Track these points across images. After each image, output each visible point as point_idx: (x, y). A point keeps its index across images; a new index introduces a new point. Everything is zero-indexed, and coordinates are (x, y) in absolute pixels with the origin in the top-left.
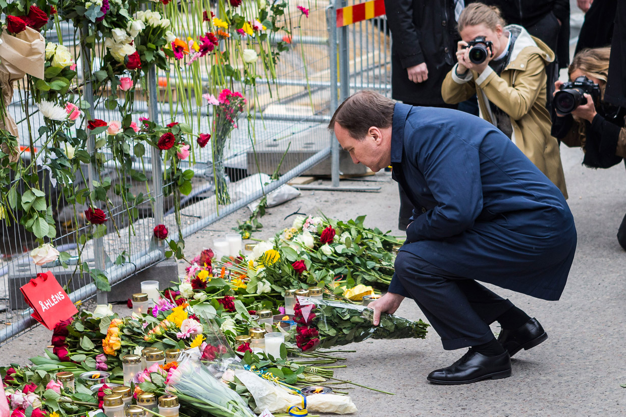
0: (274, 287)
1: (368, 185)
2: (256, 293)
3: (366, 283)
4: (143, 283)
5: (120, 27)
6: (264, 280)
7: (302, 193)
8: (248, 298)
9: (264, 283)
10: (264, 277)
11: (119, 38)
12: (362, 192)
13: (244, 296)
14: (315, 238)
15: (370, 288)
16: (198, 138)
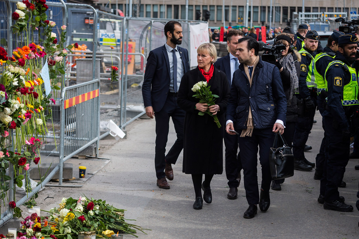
0: (73, 230)
1: (74, 184)
2: (63, 233)
3: (110, 229)
4: (9, 229)
5: (8, 107)
6: (69, 227)
7: (46, 188)
8: (60, 235)
9: (68, 229)
10: (68, 226)
11: (8, 112)
12: (73, 187)
13: (59, 235)
14: (84, 208)
15: (112, 231)
16: (34, 160)
